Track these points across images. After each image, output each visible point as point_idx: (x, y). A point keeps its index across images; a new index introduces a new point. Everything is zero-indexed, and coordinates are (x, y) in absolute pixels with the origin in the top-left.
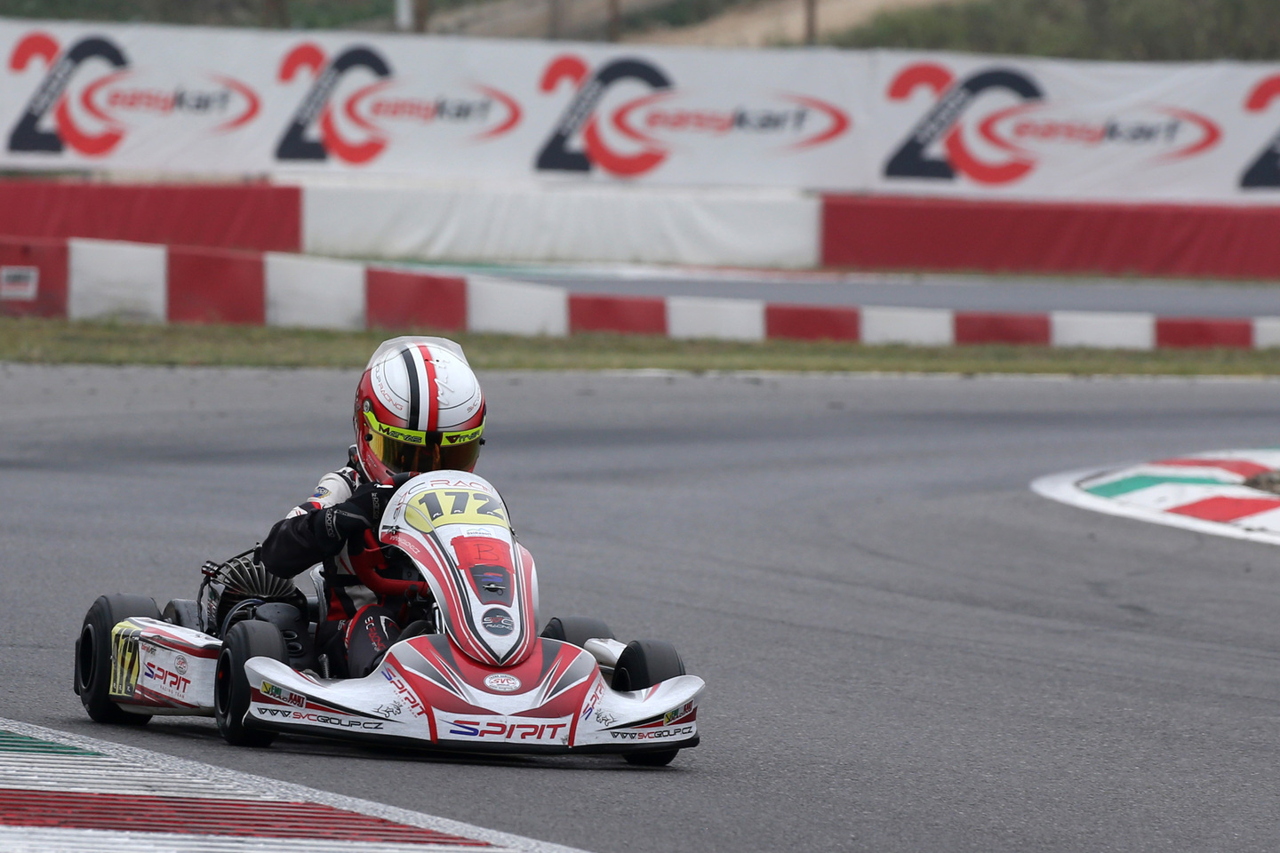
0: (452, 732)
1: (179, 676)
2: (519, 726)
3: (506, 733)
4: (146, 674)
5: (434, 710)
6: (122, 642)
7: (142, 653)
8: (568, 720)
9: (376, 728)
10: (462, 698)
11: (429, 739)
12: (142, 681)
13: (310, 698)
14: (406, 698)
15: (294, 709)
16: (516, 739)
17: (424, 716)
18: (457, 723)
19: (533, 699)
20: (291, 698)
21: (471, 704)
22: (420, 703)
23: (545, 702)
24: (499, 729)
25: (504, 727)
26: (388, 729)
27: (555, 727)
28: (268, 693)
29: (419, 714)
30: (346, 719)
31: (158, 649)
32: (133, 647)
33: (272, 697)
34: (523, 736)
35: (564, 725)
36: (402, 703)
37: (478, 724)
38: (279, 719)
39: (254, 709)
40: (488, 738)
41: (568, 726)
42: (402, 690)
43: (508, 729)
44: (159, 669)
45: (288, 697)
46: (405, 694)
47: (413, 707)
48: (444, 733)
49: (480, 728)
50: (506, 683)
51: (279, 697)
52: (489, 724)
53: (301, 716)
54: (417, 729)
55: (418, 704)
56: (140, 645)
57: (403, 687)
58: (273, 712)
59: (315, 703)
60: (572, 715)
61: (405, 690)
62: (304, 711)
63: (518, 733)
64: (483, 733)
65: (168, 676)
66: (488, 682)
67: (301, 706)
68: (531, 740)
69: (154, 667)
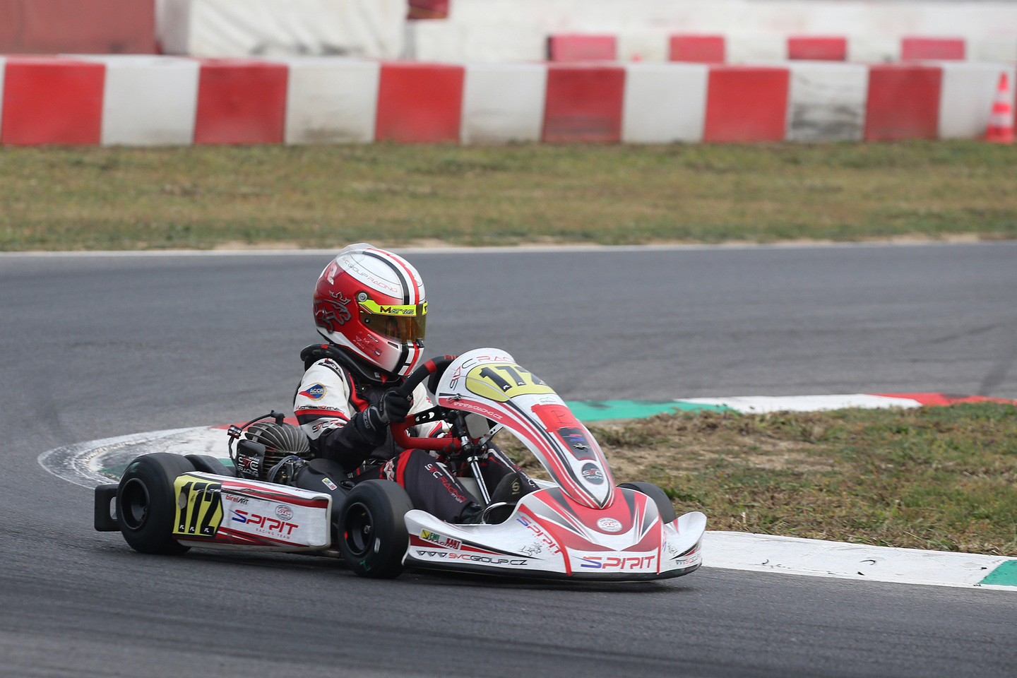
0: (582, 565)
1: (281, 522)
2: (629, 559)
3: (621, 565)
4: (234, 519)
5: (567, 549)
6: (193, 494)
7: (226, 503)
8: (654, 552)
9: (521, 564)
10: (586, 538)
11: (565, 572)
12: (229, 524)
13: (465, 542)
14: (544, 540)
15: (450, 550)
16: (627, 570)
17: (560, 554)
18: (585, 559)
19: (632, 537)
20: (448, 542)
21: (594, 543)
22: (556, 543)
23: (640, 540)
24: (615, 562)
25: (619, 560)
26: (531, 565)
27: (649, 558)
28: (427, 538)
29: (556, 552)
30: (495, 558)
31: (250, 499)
32: (216, 500)
33: (430, 541)
34: (632, 566)
35: (653, 557)
36: (541, 544)
37: (600, 558)
38: (437, 559)
39: (413, 552)
40: (609, 570)
41: (656, 557)
42: (540, 534)
43: (622, 561)
44: (253, 515)
45: (445, 541)
46: (542, 537)
47: (551, 547)
48: (576, 568)
49: (602, 562)
50: (611, 525)
51: (437, 542)
52: (609, 559)
53: (455, 556)
54: (555, 565)
55: (554, 545)
56: (224, 496)
57: (540, 531)
58: (430, 553)
59: (469, 546)
60: (657, 548)
61: (542, 533)
62: (459, 552)
63: (628, 564)
64: (605, 565)
65: (266, 521)
66: (600, 524)
67: (457, 549)
68: (636, 570)
69: (246, 514)
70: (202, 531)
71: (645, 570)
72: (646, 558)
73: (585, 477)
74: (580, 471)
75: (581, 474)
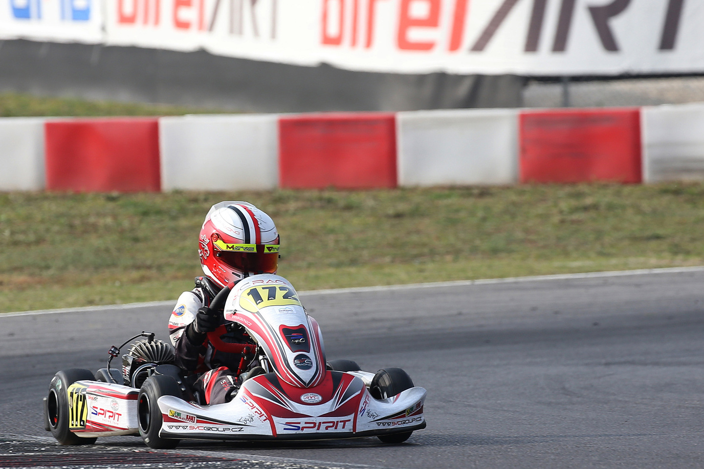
0: (285, 429)
1: (114, 412)
2: (323, 423)
3: (317, 427)
4: (93, 413)
5: (273, 417)
6: (75, 396)
7: (88, 401)
8: (351, 417)
9: (239, 431)
10: (289, 409)
11: (272, 435)
12: (90, 418)
13: (198, 417)
14: (256, 412)
15: (189, 424)
16: (322, 430)
17: (268, 421)
18: (287, 424)
19: (329, 406)
20: (187, 418)
21: (295, 412)
22: (265, 414)
23: (337, 408)
24: (312, 425)
25: (315, 424)
26: (247, 431)
27: (345, 422)
29: (264, 420)
30: (221, 427)
31: (98, 397)
32: (83, 398)
33: (176, 418)
34: (327, 428)
35: (350, 420)
36: (253, 415)
37: (299, 423)
38: (181, 431)
39: (166, 427)
40: (306, 431)
41: (352, 421)
42: (253, 407)
43: (317, 424)
44: (101, 409)
45: (186, 417)
46: (255, 410)
47: (260, 417)
48: (280, 431)
49: (301, 426)
50: (313, 398)
51: (180, 418)
52: (306, 423)
53: (194, 428)
54: (264, 429)
55: (263, 415)
56: (87, 396)
57: (253, 405)
58: (177, 427)
59: (202, 419)
60: (353, 414)
61: (255, 407)
62: (196, 425)
63: (323, 426)
64: (303, 428)
65: (107, 412)
66: (303, 398)
67: (194, 422)
68: (331, 430)
69: (97, 408)
70: (81, 425)
71: (340, 430)
72: (341, 422)
73: (295, 364)
74: (293, 360)
75: (293, 363)
